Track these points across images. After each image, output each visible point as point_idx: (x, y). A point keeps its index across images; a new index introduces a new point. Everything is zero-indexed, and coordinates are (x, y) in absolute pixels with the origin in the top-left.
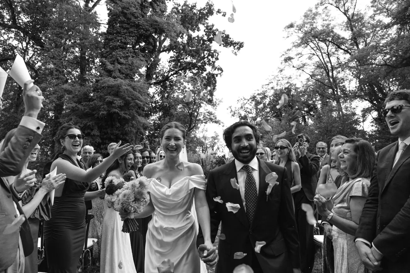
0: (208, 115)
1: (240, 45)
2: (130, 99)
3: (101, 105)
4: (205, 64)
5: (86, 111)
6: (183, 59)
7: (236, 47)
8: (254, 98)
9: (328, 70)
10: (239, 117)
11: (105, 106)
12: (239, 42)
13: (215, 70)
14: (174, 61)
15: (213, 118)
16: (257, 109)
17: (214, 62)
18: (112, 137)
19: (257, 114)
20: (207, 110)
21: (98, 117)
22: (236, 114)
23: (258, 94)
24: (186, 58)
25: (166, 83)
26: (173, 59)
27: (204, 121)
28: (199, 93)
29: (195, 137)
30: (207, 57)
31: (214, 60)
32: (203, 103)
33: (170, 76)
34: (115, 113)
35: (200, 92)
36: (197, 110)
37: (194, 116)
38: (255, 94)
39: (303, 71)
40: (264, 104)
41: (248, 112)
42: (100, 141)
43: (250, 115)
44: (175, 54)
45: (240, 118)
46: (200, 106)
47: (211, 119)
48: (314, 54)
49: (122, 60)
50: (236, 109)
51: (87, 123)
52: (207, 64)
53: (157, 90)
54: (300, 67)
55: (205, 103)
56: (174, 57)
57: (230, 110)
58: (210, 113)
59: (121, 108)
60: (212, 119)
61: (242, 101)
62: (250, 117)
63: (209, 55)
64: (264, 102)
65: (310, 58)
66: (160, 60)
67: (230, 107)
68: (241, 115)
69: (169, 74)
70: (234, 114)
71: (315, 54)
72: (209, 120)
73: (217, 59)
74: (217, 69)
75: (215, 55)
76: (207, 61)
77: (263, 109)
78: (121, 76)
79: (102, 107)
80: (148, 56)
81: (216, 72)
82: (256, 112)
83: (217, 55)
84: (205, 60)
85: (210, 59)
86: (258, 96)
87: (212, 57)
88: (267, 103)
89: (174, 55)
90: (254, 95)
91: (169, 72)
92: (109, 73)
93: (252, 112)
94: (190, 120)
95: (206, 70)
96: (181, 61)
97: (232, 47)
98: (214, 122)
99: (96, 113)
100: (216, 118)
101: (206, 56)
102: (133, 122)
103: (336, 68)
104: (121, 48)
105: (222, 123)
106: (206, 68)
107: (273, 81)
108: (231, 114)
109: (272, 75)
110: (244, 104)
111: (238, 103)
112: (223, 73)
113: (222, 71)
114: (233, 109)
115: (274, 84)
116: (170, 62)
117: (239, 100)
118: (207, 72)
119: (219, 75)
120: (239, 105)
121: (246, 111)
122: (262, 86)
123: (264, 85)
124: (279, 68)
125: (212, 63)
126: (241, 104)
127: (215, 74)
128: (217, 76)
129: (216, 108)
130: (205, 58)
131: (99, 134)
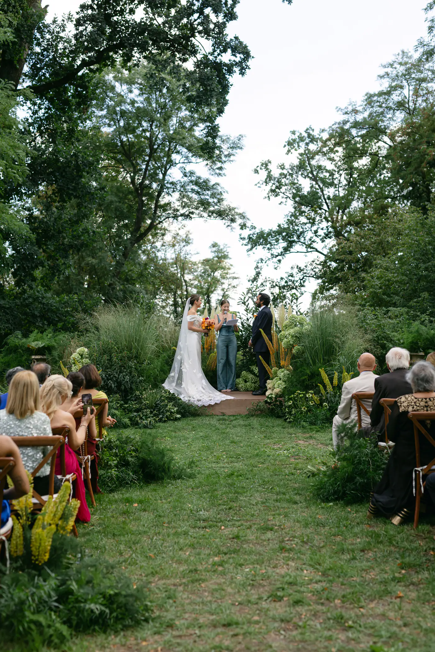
0: (193, 191)
4: (193, 30)
6: (122, 12)
8: (340, 136)
10: (294, 198)
13: (225, 51)
14: (92, 19)
15: (211, 200)
16: (350, 170)
17: (221, 27)
19: (351, 186)
20: (192, 173)
22: (283, 189)
23: (356, 125)
24: (132, 11)
25: (66, 90)
26: (90, 12)
27: (182, 211)
28: (167, 117)
29: (153, 260)
30: (201, 11)
31: (221, 18)
32: (178, 152)
33: (80, 68)
35: (170, 117)
36: (161, 176)
37: (151, 197)
38: (345, 122)
40: (374, 155)
41: (323, 180)
43: (330, 192)
45: (297, 199)
46: (171, 163)
47: (204, 204)
50: (285, 172)
52: (200, 32)
53: (35, 113)
55: (184, 150)
56: (92, 8)
57: (263, 174)
58: (203, 185)
60: (209, 204)
61: (302, 145)
62: (329, 198)
64: (374, 148)
66: (45, 11)
67: (266, 165)
68: (299, 189)
69: (74, 60)
70: (279, 188)
72: (197, 208)
73: (231, 16)
74: (229, 51)
76: (199, 21)
77: (370, 172)
80: (14, 7)
81: (227, 57)
82: (349, 182)
84: (192, 18)
85: (208, 16)
86: (354, 132)
87: (216, 11)
88: (384, 152)
90: (342, 128)
91: (75, 52)
93: (336, 182)
94: (136, 207)
95: (194, 52)
96: (115, 18)
98: (213, 212)
100: (220, 201)
101: (195, 8)
105: (242, 216)
106: (196, 43)
107: (405, 83)
108: (268, 187)
109: (400, 64)
110: (310, 155)
111: (289, 151)
112: (250, 63)
113: (247, 55)
114: (276, 173)
115: (406, 92)
116: (78, 23)
117: (294, 140)
118: (199, 56)
119: (236, 69)
120: (294, 159)
121: (315, 179)
122: (370, 99)
123: (375, 95)
124: (422, 44)
125: (217, 30)
126: (301, 155)
127: (225, 65)
128: (230, 71)
129: (220, 168)
130: (194, 12)
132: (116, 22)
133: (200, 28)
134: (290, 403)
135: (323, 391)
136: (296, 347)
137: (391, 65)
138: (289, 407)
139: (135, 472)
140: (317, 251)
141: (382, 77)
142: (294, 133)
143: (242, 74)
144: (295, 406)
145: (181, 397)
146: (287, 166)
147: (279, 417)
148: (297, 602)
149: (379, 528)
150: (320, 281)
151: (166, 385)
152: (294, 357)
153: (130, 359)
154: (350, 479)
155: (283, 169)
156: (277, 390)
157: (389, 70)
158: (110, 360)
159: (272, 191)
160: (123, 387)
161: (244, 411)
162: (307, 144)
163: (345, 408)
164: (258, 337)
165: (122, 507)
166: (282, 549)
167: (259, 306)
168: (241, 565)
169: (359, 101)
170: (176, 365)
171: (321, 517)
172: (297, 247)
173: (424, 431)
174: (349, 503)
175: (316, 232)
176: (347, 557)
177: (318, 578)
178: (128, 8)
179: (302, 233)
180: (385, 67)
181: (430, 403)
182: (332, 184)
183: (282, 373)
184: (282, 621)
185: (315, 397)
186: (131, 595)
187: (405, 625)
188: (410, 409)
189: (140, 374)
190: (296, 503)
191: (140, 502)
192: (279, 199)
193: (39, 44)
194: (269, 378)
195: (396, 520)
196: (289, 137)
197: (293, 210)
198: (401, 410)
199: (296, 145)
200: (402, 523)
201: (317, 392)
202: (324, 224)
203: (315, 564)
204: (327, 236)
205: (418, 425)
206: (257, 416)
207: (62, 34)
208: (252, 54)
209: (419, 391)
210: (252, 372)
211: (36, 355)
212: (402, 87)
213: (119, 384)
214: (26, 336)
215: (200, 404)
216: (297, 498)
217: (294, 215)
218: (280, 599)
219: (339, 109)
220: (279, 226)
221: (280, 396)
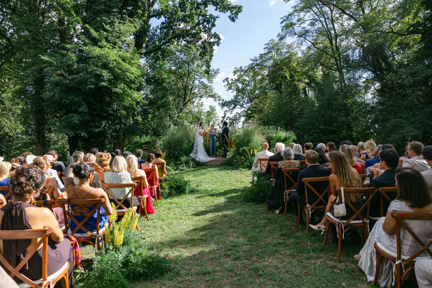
0: (203, 88)
1: (239, 9)
2: (119, 71)
3: (88, 79)
4: (200, 31)
5: (72, 85)
6: (176, 25)
7: (234, 12)
8: (251, 68)
9: (331, 37)
10: (236, 90)
11: (93, 80)
12: (237, 5)
13: (211, 38)
14: (165, 27)
15: (209, 91)
16: (255, 80)
17: (210, 29)
19: (255, 86)
20: (202, 82)
21: (85, 92)
22: (233, 87)
23: (256, 65)
24: (180, 25)
25: (158, 53)
27: (199, 95)
28: (193, 63)
29: (190, 111)
30: (203, 23)
31: (210, 26)
32: (197, 75)
33: (162, 45)
34: (104, 86)
36: (192, 83)
37: (188, 90)
38: (253, 64)
39: (305, 38)
40: (263, 75)
41: (246, 84)
42: (90, 119)
43: (248, 88)
44: (167, 19)
46: (195, 79)
48: (317, 20)
49: (107, 27)
50: (233, 81)
51: (74, 98)
52: (203, 31)
53: (147, 61)
54: (302, 35)
55: (199, 75)
56: (166, 24)
57: (226, 83)
58: (206, 86)
59: (110, 81)
60: (208, 93)
62: (248, 90)
63: (204, 21)
64: (263, 73)
65: (312, 24)
66: (150, 26)
67: (227, 79)
68: (238, 87)
70: (231, 87)
71: (318, 20)
72: (204, 94)
73: (213, 25)
74: (213, 38)
75: (211, 21)
76: (202, 27)
77: (261, 81)
78: (108, 45)
81: (212, 40)
82: (255, 84)
83: (213, 20)
84: (200, 26)
86: (256, 67)
87: (208, 24)
88: (266, 74)
89: (166, 20)
90: (252, 66)
91: (160, 40)
92: (95, 42)
93: (250, 84)
94: (184, 93)
95: (201, 38)
96: (174, 27)
97: (229, 11)
98: (209, 95)
99: (82, 88)
100: (212, 92)
101: (201, 22)
103: (340, 36)
104: (105, 12)
105: (219, 97)
106: (202, 35)
107: (273, 50)
108: (228, 87)
109: (271, 44)
110: (241, 76)
111: (234, 74)
112: (221, 41)
113: (219, 39)
114: (230, 82)
115: (273, 53)
116: (161, 29)
117: (236, 71)
118: (203, 40)
119: (216, 44)
120: (236, 77)
121: (243, 84)
122: (261, 56)
123: (263, 54)
124: (279, 35)
125: (208, 30)
126: (238, 76)
127: (212, 43)
128: (214, 45)
129: (212, 80)
130: (201, 24)
131: (87, 110)
132: (174, 29)
133: (203, 30)
134: (235, 161)
135: (247, 156)
136: (237, 141)
137: (268, 44)
138: (235, 162)
139: (175, 190)
140: (244, 107)
141: (265, 48)
142: (236, 68)
143: (218, 45)
144: (237, 162)
145: (196, 159)
146: (234, 80)
147: (231, 166)
148: (237, 259)
149: (270, 216)
150: (245, 117)
151: (191, 155)
152: (236, 144)
153: (178, 145)
154: (258, 193)
155: (232, 80)
156: (230, 156)
157: (267, 46)
158: (170, 146)
159: (229, 88)
160: (175, 156)
161: (219, 164)
162: (240, 72)
163: (256, 163)
164: (223, 137)
165: (169, 206)
166: (231, 227)
167: (223, 126)
168: (213, 236)
169: (258, 56)
170: (195, 147)
171: (247, 210)
172: (238, 106)
173: (288, 176)
174: (257, 203)
175: (244, 101)
176: (257, 230)
177: (246, 242)
178: (178, 23)
179: (240, 101)
180: (266, 45)
181: (291, 164)
182: (248, 86)
183: (232, 150)
184: (230, 271)
185: (244, 158)
186: (159, 261)
188: (283, 167)
189: (181, 151)
190: (237, 203)
191: (176, 203)
192: (231, 91)
193: (148, 37)
194: (228, 152)
195: (277, 212)
196: (234, 69)
197: (236, 94)
198: (279, 167)
199: (237, 73)
200: (279, 213)
201: (245, 157)
202: (247, 99)
203: (245, 235)
204: (248, 102)
205: (285, 173)
206: (224, 165)
207: (156, 33)
208: (221, 38)
209: (286, 160)
210: (222, 149)
211: (144, 144)
212: (272, 52)
213: (174, 155)
214: (141, 137)
215: (203, 161)
216: (237, 201)
217: (237, 96)
218: (229, 256)
219: (251, 59)
220: (232, 99)
221: (232, 158)
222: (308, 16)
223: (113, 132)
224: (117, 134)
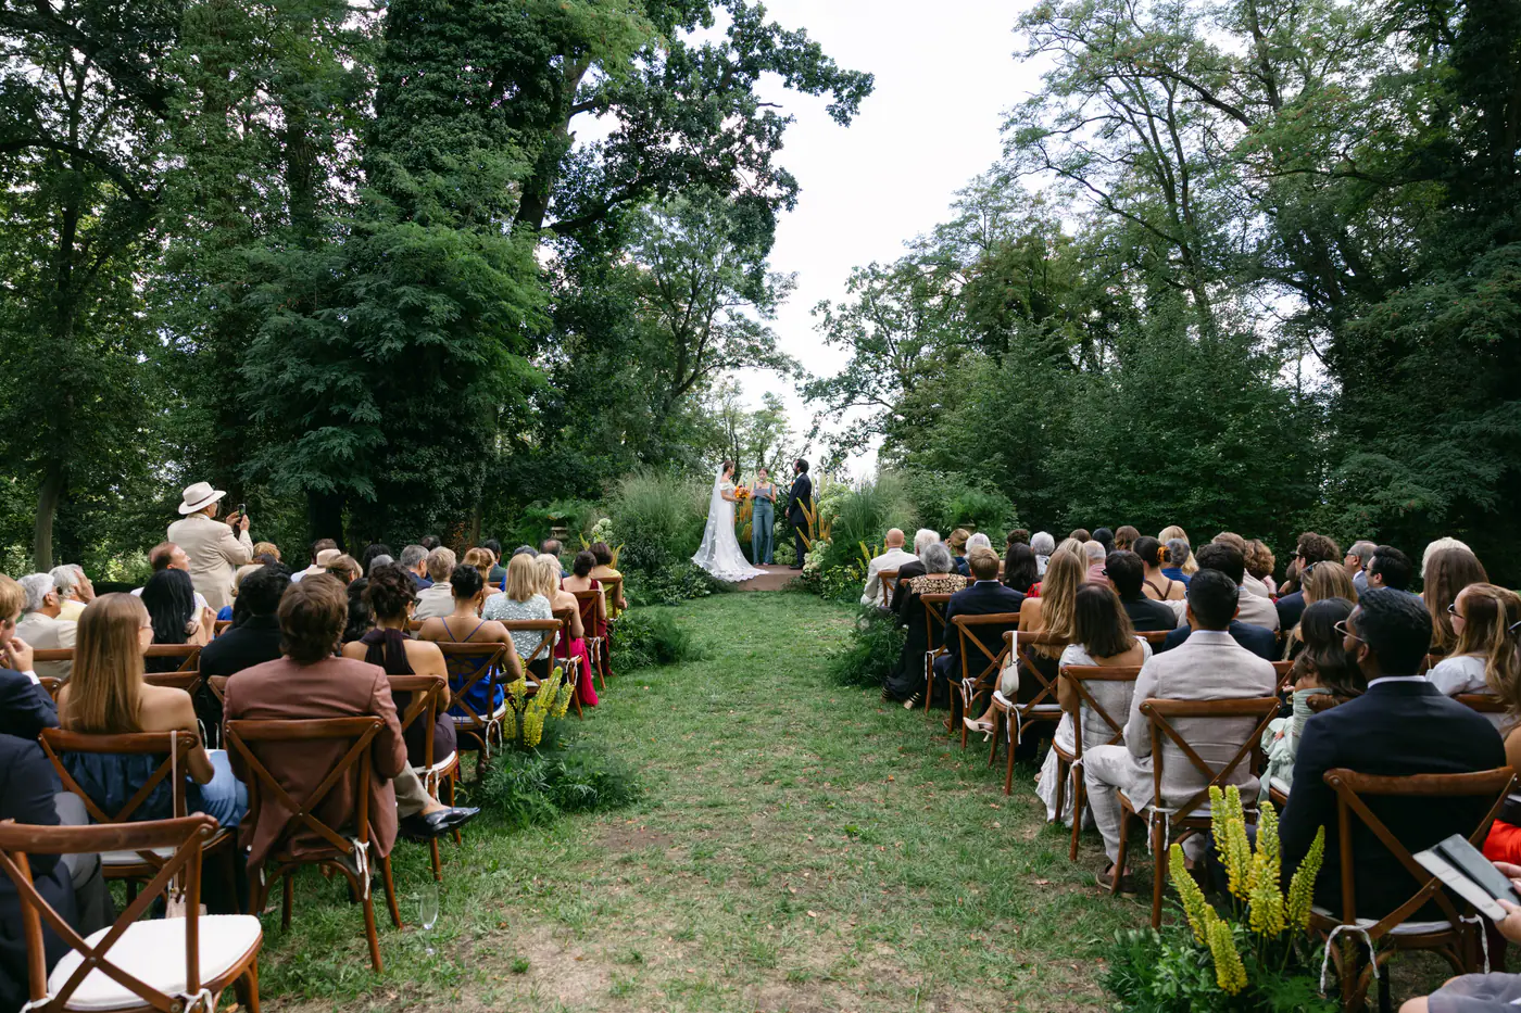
0: (741, 336)
1: (861, 86)
2: (481, 296)
3: (385, 320)
4: (734, 161)
5: (333, 338)
6: (656, 141)
7: (845, 93)
8: (908, 273)
9: (1170, 176)
10: (856, 342)
11: (399, 324)
12: (857, 73)
13: (770, 184)
14: (621, 149)
15: (761, 347)
16: (920, 311)
17: (765, 157)
18: (422, 427)
19: (921, 328)
20: (740, 316)
21: (373, 360)
22: (844, 333)
23: (925, 260)
24: (667, 140)
25: (594, 229)
26: (620, 141)
27: (729, 360)
28: (711, 254)
29: (699, 413)
30: (742, 140)
31: (765, 147)
32: (724, 293)
33: (610, 203)
34: (431, 344)
35: (715, 253)
36: (705, 319)
37: (692, 340)
38: (912, 258)
39: (1081, 180)
40: (948, 295)
41: (889, 322)
42: (384, 441)
43: (897, 335)
44: (626, 124)
45: (861, 344)
46: (718, 305)
47: (754, 351)
48: (1123, 120)
49: (448, 159)
50: (846, 313)
51: (338, 379)
52: (741, 163)
53: (561, 253)
54: (1072, 168)
55: (731, 291)
56: (623, 137)
57: (822, 316)
58: (752, 330)
59: (451, 328)
60: (759, 350)
61: (866, 282)
62: (896, 343)
63: (747, 131)
64: (946, 288)
65: (1109, 133)
66: (572, 138)
67: (824, 305)
68: (862, 333)
69: (604, 194)
70: (840, 331)
71: (1128, 118)
72: (746, 356)
73: (776, 144)
74: (775, 183)
75: (770, 131)
76: (741, 150)
77: (941, 315)
78: (444, 213)
79: (389, 325)
80: (534, 139)
81: (772, 191)
82: (919, 324)
83: (774, 129)
84: (733, 147)
85: (750, 145)
86: (923, 268)
87: (759, 140)
88: (957, 291)
89: (623, 127)
90: (909, 264)
91: (604, 186)
92: (405, 205)
93: (904, 324)
94: (677, 354)
95: (736, 186)
96: (648, 148)
97: (830, 92)
98: (763, 360)
99: (365, 347)
100: (772, 348)
101: (736, 136)
102: (495, 376)
103: (1201, 170)
104: (438, 111)
105: (796, 365)
106: (738, 176)
107: (981, 213)
108: (827, 332)
109: (976, 190)
110: (876, 295)
111: (850, 289)
112: (799, 196)
113: (794, 188)
114: (836, 314)
115: (981, 222)
116: (608, 154)
117: (857, 278)
118: (742, 190)
119: (783, 204)
120: (856, 299)
121: (880, 321)
122: (940, 231)
123: (946, 226)
124: (996, 168)
125: (760, 160)
126: (865, 293)
127: (771, 199)
128: (776, 206)
129: (772, 311)
130: (734, 140)
131: (378, 417)
132: (651, 153)
133: (742, 159)
134: (827, 579)
135: (862, 566)
136: (836, 518)
137: (965, 192)
138: (826, 583)
139: (650, 654)
140: (882, 402)
141: (954, 206)
142: (856, 269)
143: (789, 209)
144: (833, 582)
145: (711, 572)
146: (849, 307)
147: (815, 593)
148: (787, 785)
149: (890, 713)
150: (885, 436)
151: (695, 559)
152: (834, 529)
153: (656, 531)
154: (868, 661)
155: (844, 310)
156: (815, 564)
157: (963, 198)
158: (635, 531)
159: (832, 335)
160: (648, 562)
161: (779, 587)
162: (871, 281)
163: (872, 585)
164: (795, 507)
165: (632, 690)
166: (786, 734)
167: (796, 473)
168: (740, 749)
169: (929, 233)
170: (707, 536)
171: (834, 702)
172: (860, 398)
173: (936, 614)
174: (865, 687)
175: (880, 382)
176: (850, 741)
177: (815, 761)
178: (662, 135)
179: (867, 382)
180: (958, 194)
181: (943, 585)
182: (899, 327)
183: (820, 546)
184: (768, 802)
185: (854, 573)
186: (620, 777)
187: (887, 807)
188: (922, 591)
189: (667, 547)
190: (812, 686)
191: (652, 685)
192: (840, 344)
193: (564, 177)
194: (807, 551)
195: (908, 704)
196: (851, 273)
197: (855, 356)
198: (914, 591)
199: (858, 283)
200: (913, 708)
201: (857, 567)
202: (889, 373)
203: (814, 749)
204: (892, 386)
205: (928, 606)
206: (793, 592)
207: (590, 166)
208: (800, 186)
209: (931, 573)
210: (790, 544)
211: (556, 526)
212: (977, 217)
213: (644, 557)
214: (545, 506)
215: (731, 579)
216: (814, 681)
217: (857, 362)
218: (771, 782)
219: (905, 243)
220: (840, 374)
221: (818, 571)
222: (1095, 106)
223: (454, 483)
224: (466, 490)
